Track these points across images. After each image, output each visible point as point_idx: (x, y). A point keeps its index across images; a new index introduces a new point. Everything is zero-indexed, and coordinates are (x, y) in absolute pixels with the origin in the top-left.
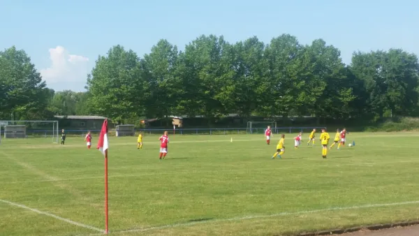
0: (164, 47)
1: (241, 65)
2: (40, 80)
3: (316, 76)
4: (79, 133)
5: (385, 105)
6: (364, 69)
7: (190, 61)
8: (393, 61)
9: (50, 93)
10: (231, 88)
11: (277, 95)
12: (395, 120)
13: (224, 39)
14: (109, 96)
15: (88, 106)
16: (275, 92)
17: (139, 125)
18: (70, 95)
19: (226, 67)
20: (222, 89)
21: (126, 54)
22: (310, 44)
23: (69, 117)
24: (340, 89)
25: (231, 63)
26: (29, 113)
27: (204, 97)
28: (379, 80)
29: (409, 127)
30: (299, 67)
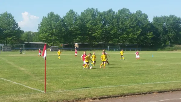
0: (72, 13)
1: (105, 21)
2: (18, 27)
3: (137, 27)
4: (34, 50)
5: (167, 39)
6: (158, 23)
7: (83, 19)
8: (171, 20)
9: (22, 32)
10: (101, 31)
11: (120, 35)
12: (171, 46)
13: (98, 10)
14: (47, 34)
15: (38, 38)
16: (119, 33)
17: (60, 47)
18: (31, 33)
19: (98, 22)
20: (97, 31)
21: (55, 16)
22: (135, 13)
23: (30, 43)
24: (148, 32)
25: (101, 20)
26: (13, 41)
27: (89, 35)
28: (164, 29)
29: (177, 49)
30: (130, 22)
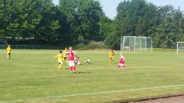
5: (79, 33)
6: (67, 8)
8: (85, 4)
12: (86, 43)
24: (51, 20)
28: (76, 16)
29: (94, 48)
30: (24, 4)
